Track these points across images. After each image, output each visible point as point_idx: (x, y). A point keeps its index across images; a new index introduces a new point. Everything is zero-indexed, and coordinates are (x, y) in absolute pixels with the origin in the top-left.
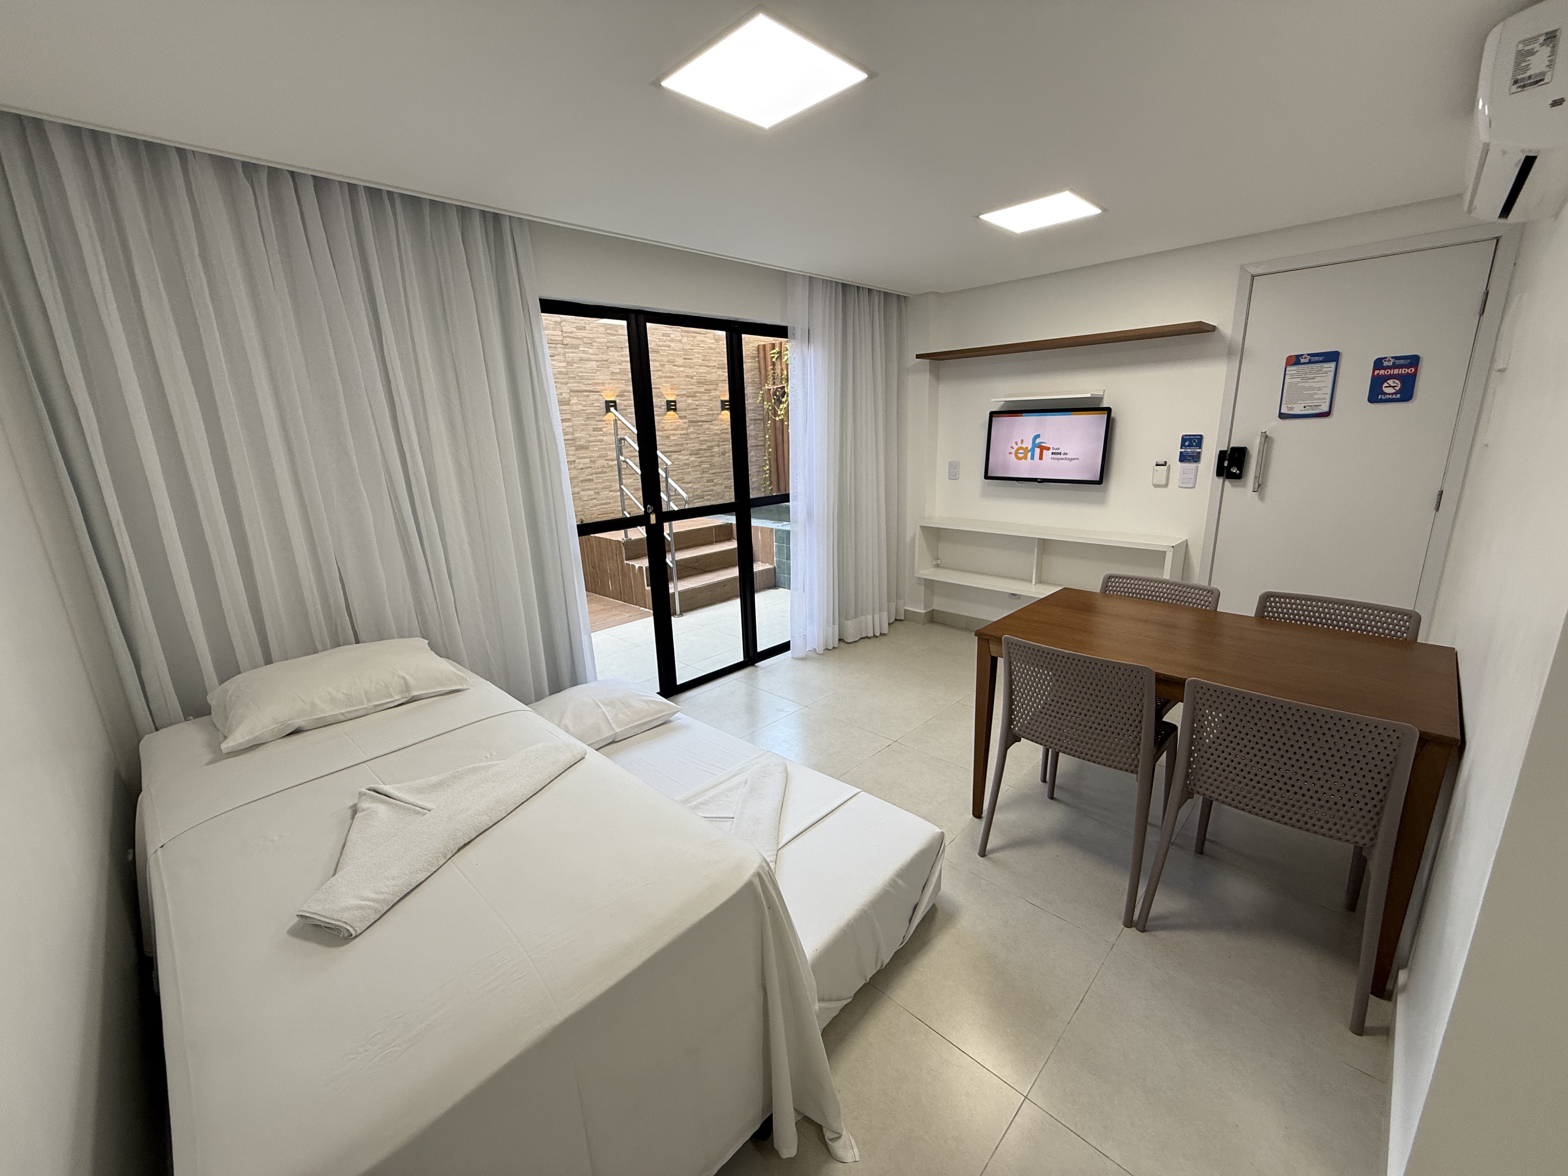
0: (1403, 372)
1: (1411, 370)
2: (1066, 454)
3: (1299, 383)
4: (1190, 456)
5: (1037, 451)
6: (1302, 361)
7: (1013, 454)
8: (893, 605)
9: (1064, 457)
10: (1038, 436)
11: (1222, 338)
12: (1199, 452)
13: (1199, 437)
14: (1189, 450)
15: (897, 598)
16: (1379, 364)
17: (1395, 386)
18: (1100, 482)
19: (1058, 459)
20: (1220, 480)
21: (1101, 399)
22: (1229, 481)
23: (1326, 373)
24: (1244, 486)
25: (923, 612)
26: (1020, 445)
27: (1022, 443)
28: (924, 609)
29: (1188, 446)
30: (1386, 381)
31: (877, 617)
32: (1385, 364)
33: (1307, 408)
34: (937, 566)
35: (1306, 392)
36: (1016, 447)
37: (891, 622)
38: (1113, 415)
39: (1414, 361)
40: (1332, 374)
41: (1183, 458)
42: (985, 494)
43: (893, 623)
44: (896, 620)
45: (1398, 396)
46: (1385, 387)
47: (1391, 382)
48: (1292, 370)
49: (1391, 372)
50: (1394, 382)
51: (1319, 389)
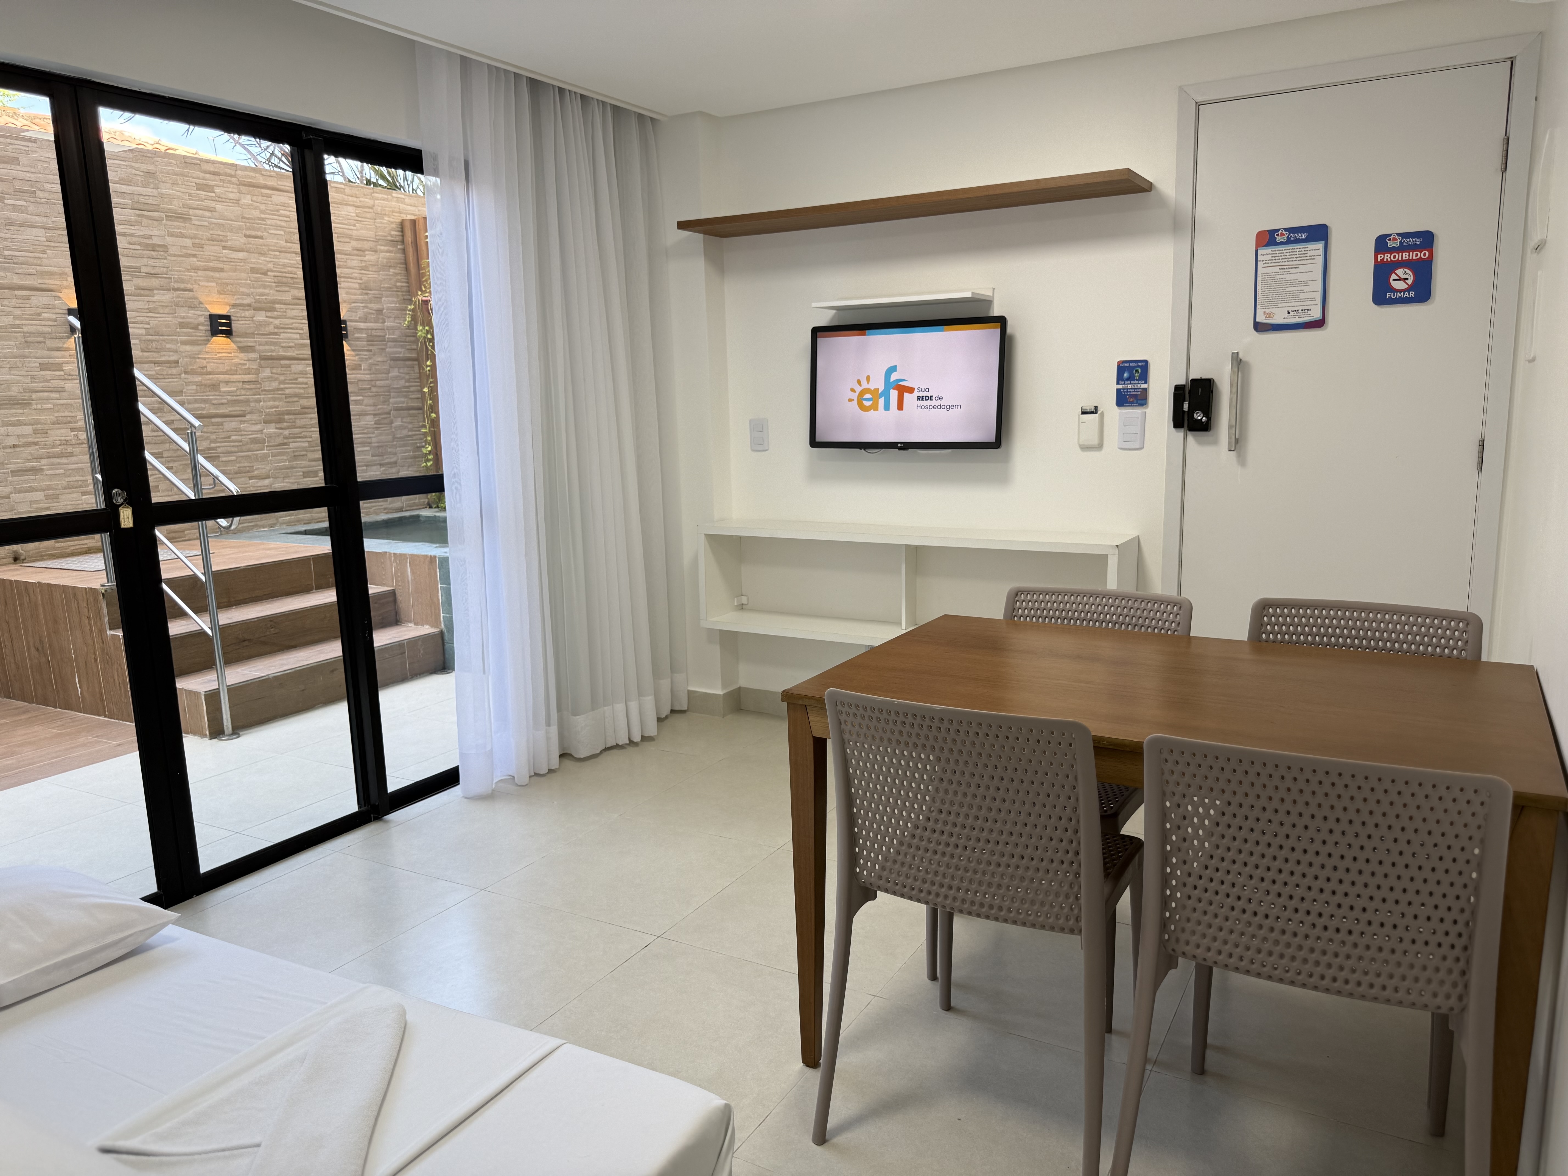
0: (1414, 258)
1: (1425, 254)
2: (940, 398)
3: (1277, 274)
4: (1131, 396)
5: (894, 394)
6: (1279, 239)
7: (855, 402)
8: (665, 684)
9: (938, 403)
10: (893, 369)
11: (1162, 201)
12: (1145, 390)
13: (1143, 364)
14: (1130, 386)
15: (672, 672)
16: (1381, 244)
17: (1407, 279)
18: (996, 444)
19: (928, 408)
20: (1179, 434)
21: (988, 303)
22: (1194, 436)
23: (1312, 258)
24: (1216, 442)
25: (720, 692)
26: (865, 385)
27: (868, 382)
28: (724, 686)
29: (1128, 379)
30: (1393, 271)
31: (634, 706)
32: (1391, 244)
33: (1292, 314)
34: (742, 607)
35: (1288, 289)
36: (858, 389)
37: (663, 716)
38: (1009, 330)
39: (1426, 239)
40: (1320, 260)
41: (1122, 400)
42: (814, 475)
43: (667, 717)
44: (673, 711)
45: (1412, 294)
46: (1394, 280)
47: (1400, 272)
48: (1266, 253)
49: (1398, 257)
50: (1404, 273)
51: (1306, 283)
